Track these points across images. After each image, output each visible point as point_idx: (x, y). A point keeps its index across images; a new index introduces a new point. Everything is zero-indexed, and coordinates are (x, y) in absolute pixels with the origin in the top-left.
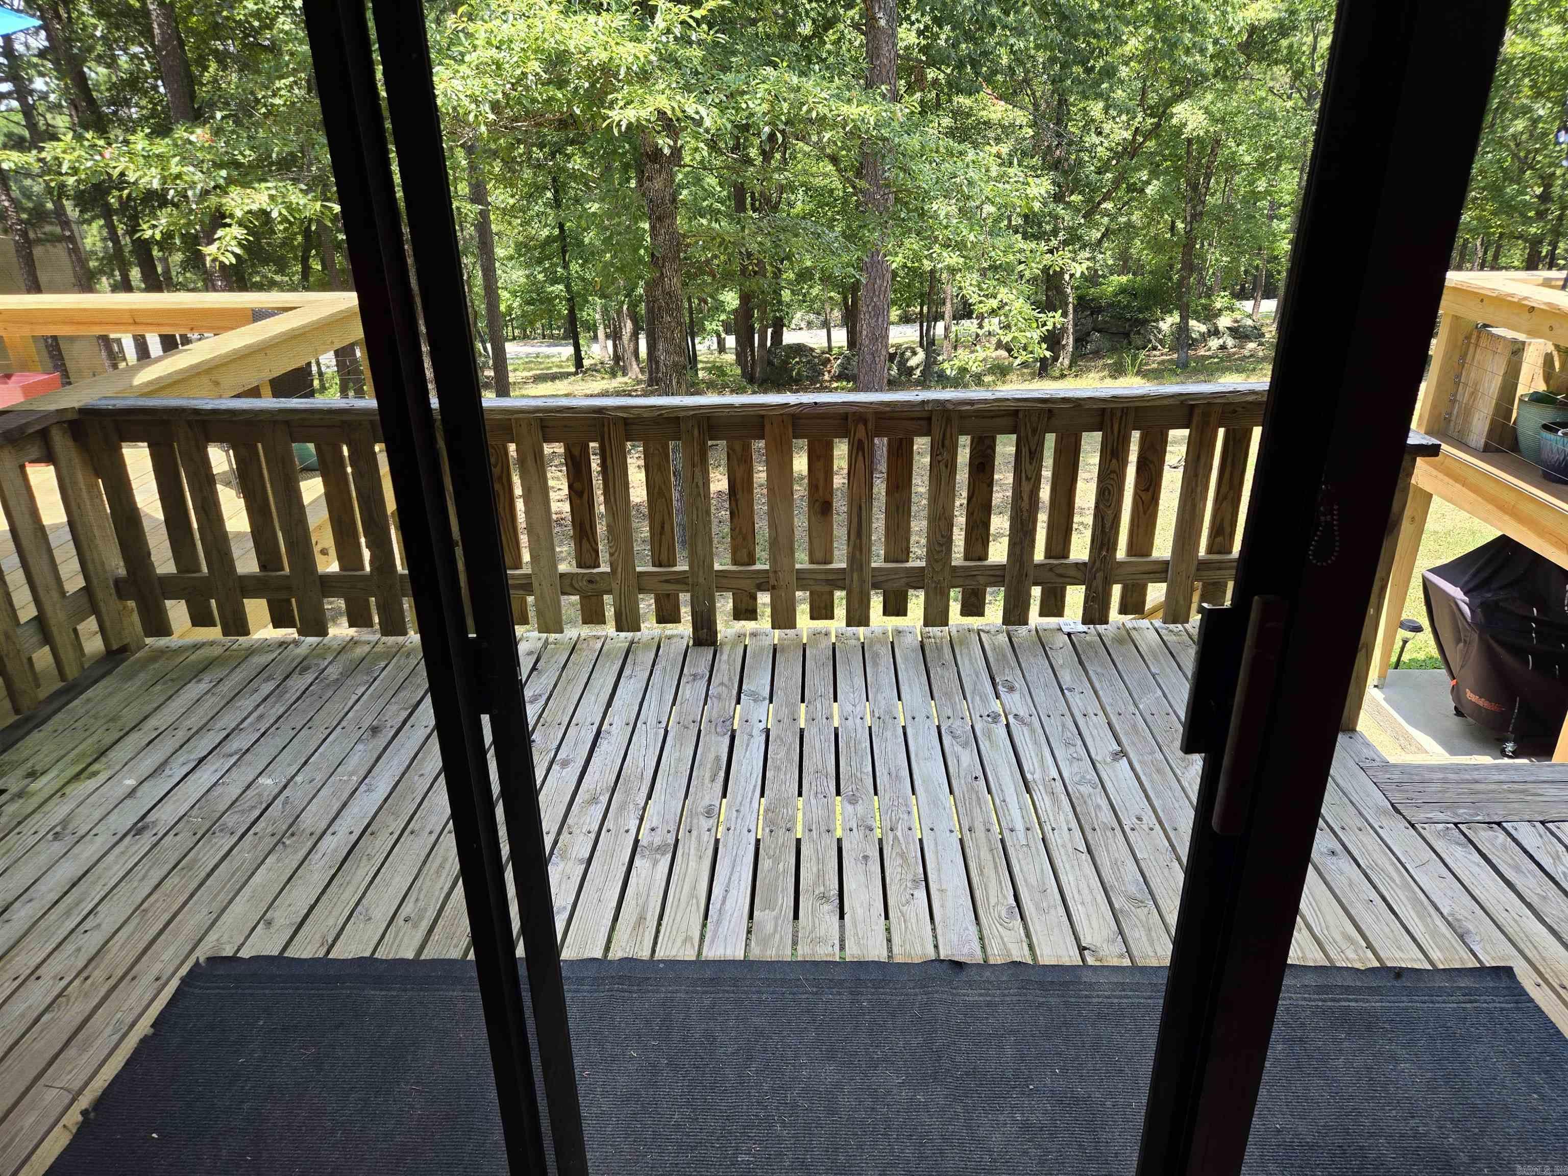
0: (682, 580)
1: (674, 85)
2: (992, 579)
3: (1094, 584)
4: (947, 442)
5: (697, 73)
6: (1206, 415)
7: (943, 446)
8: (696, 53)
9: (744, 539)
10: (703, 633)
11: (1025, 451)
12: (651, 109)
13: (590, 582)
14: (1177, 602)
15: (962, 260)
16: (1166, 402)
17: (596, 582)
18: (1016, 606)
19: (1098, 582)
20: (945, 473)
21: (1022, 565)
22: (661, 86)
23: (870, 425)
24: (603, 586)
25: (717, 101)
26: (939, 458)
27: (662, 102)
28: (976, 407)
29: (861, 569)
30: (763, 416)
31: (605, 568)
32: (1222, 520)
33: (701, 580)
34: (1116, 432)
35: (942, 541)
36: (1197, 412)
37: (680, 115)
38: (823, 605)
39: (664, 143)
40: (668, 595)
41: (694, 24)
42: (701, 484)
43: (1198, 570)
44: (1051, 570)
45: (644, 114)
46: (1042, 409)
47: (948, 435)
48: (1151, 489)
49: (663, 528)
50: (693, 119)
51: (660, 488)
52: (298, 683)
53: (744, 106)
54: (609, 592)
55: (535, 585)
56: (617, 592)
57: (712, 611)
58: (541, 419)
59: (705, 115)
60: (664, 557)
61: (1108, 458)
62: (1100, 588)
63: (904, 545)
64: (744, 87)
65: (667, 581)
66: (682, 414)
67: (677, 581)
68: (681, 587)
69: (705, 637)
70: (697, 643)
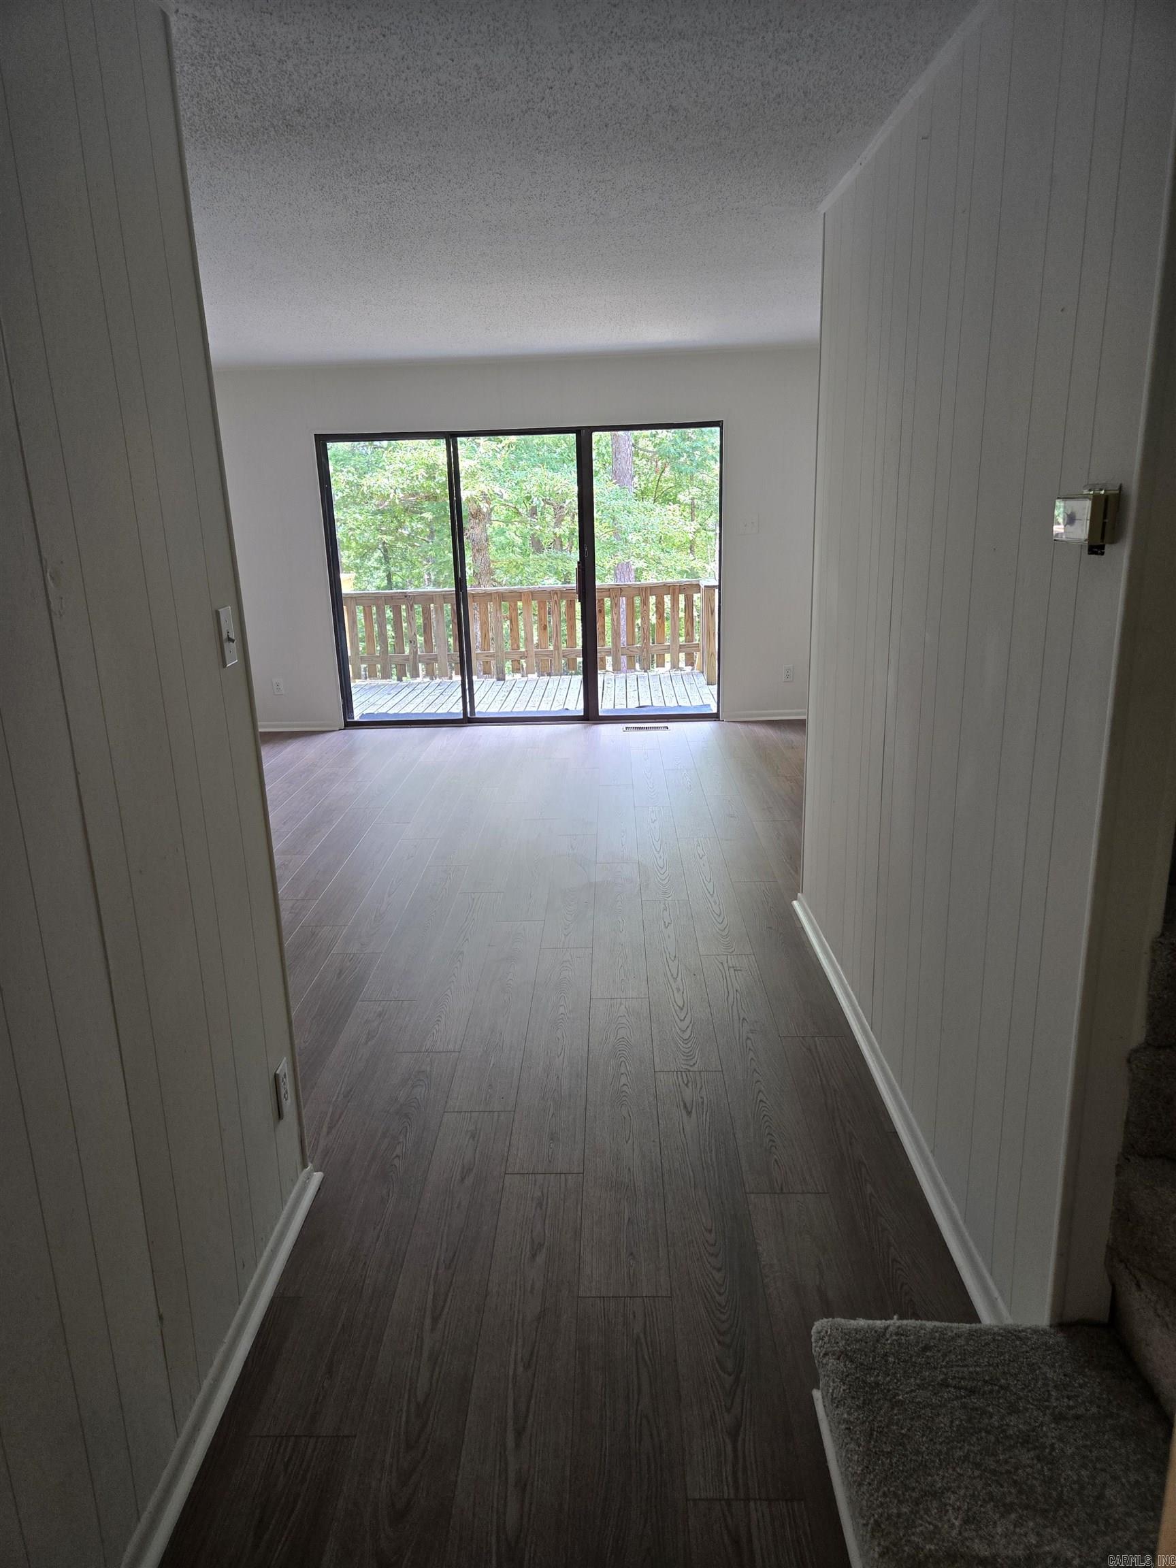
1: (488, 479)
2: (608, 653)
5: (500, 471)
6: (674, 590)
8: (500, 464)
9: (515, 639)
10: (500, 675)
11: (613, 603)
12: (477, 490)
14: (673, 661)
15: (646, 565)
16: (658, 585)
18: (616, 664)
19: (644, 654)
21: (617, 646)
22: (481, 479)
23: (559, 595)
25: (510, 485)
27: (483, 487)
29: (558, 649)
30: (521, 593)
32: (688, 630)
33: (499, 654)
34: (644, 596)
36: (671, 588)
37: (492, 493)
38: (546, 667)
39: (484, 507)
40: (487, 662)
41: (498, 450)
44: (628, 650)
45: (474, 493)
48: (661, 618)
49: (486, 636)
50: (498, 494)
53: (524, 488)
55: (439, 657)
57: (503, 666)
58: (444, 595)
59: (504, 493)
60: (486, 647)
61: (643, 605)
64: (525, 479)
65: (487, 656)
67: (491, 656)
68: (493, 658)
69: (501, 678)
70: (499, 679)
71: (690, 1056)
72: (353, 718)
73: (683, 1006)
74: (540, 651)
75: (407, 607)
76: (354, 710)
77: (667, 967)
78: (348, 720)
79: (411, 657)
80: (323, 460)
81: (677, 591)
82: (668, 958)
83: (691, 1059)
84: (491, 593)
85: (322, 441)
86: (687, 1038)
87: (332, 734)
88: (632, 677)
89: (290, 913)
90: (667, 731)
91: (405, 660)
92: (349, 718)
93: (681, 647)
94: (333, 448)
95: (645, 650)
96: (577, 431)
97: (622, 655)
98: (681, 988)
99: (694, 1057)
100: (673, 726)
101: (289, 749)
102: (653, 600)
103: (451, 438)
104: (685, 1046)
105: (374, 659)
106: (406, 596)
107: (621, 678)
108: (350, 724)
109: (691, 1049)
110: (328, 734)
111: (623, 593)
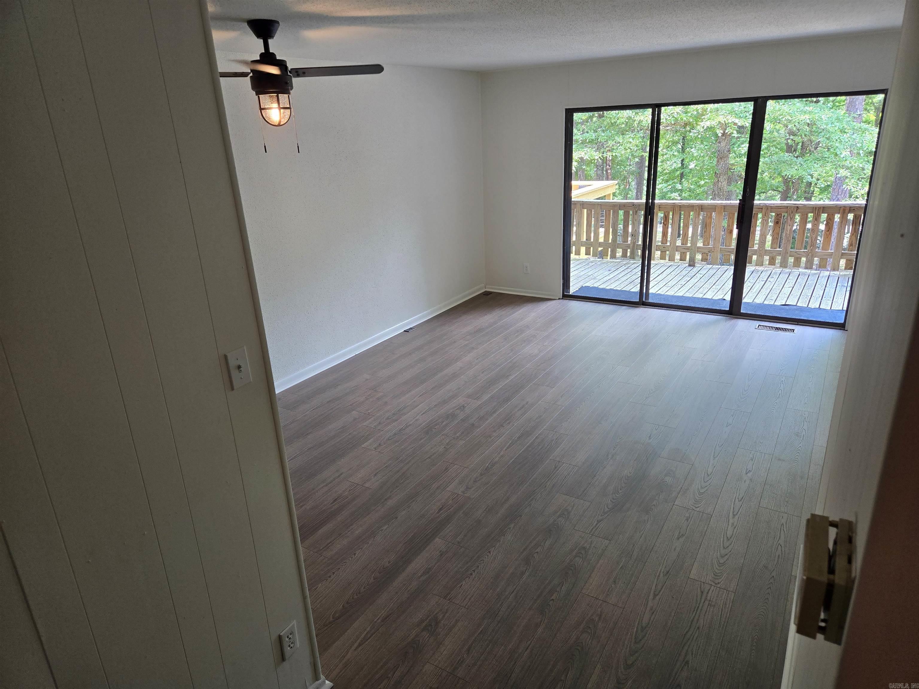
0: (688, 249)
2: (778, 254)
3: (808, 257)
4: (766, 215)
6: (844, 210)
7: (765, 215)
9: (707, 239)
10: (692, 263)
11: (789, 218)
13: (664, 247)
14: (835, 264)
16: (831, 206)
17: (665, 248)
18: (785, 262)
19: (810, 256)
20: (765, 223)
21: (787, 250)
24: (667, 249)
26: (764, 219)
28: (775, 205)
30: (716, 206)
31: (668, 244)
32: (852, 241)
33: (693, 248)
34: (817, 213)
35: (763, 242)
36: (842, 209)
38: (727, 259)
40: (684, 253)
42: (697, 223)
43: (842, 255)
44: (796, 252)
46: (794, 206)
47: (767, 212)
48: (829, 231)
49: (685, 235)
51: (686, 224)
52: (591, 264)
54: (668, 251)
56: (670, 250)
57: (695, 258)
58: (659, 205)
60: (684, 243)
61: (814, 220)
62: (810, 258)
63: (753, 243)
65: (684, 249)
66: (694, 205)
67: (687, 249)
68: (688, 250)
69: (692, 264)
70: (690, 265)
71: (718, 576)
72: (569, 293)
73: (731, 538)
74: (725, 248)
75: (633, 212)
76: (570, 288)
77: (733, 504)
78: (565, 293)
79: (631, 246)
80: (569, 125)
81: (847, 211)
82: (737, 498)
83: (718, 579)
84: (694, 206)
85: (569, 113)
86: (722, 562)
87: (554, 301)
88: (796, 271)
89: (445, 447)
90: (791, 334)
91: (627, 247)
92: (566, 292)
93: (843, 254)
94: (577, 116)
95: (810, 254)
96: (755, 100)
97: (790, 256)
98: (735, 524)
99: (721, 578)
100: (799, 329)
101: (520, 311)
102: (824, 216)
103: (656, 107)
104: (718, 567)
105: (608, 245)
106: (633, 205)
107: (786, 273)
108: (566, 296)
109: (721, 571)
110: (548, 302)
111: (798, 211)
